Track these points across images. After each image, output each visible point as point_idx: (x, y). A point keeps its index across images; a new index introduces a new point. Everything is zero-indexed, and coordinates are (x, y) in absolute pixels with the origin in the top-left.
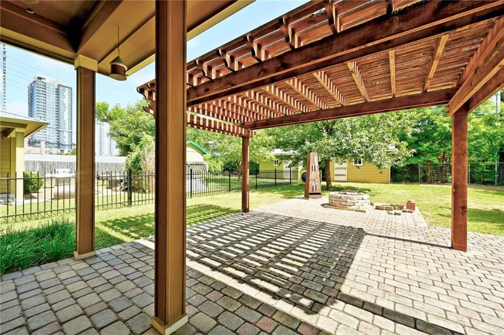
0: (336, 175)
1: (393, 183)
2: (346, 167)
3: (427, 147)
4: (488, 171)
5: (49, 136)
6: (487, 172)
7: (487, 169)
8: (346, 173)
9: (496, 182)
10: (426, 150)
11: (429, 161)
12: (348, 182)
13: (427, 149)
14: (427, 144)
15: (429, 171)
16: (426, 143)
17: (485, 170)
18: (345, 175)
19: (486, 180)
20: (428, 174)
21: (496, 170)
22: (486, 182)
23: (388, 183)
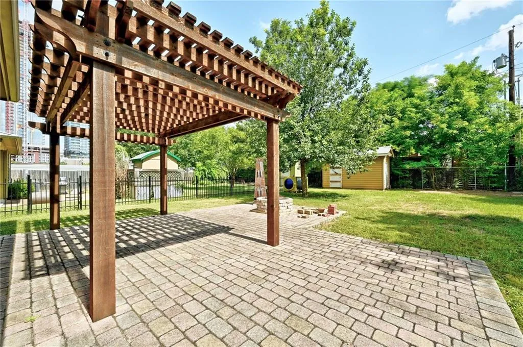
0: (331, 181)
1: (392, 190)
2: (341, 173)
3: (428, 151)
4: (495, 175)
5: (82, 147)
6: (494, 177)
7: (494, 173)
8: (341, 180)
9: (505, 187)
10: (428, 154)
11: (433, 166)
12: (342, 188)
13: (428, 152)
14: (428, 148)
15: (433, 176)
16: (426, 146)
17: (493, 175)
18: (340, 181)
19: (494, 185)
20: (433, 180)
21: (506, 174)
22: (493, 188)
23: (382, 190)
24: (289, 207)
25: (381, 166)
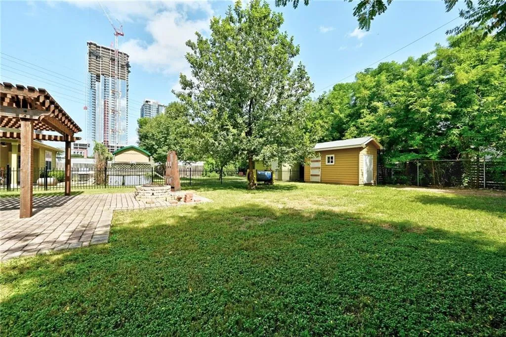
0: (312, 175)
2: (320, 166)
8: (320, 173)
12: (322, 183)
15: (434, 171)
23: (358, 185)
24: (154, 194)
25: (357, 159)
